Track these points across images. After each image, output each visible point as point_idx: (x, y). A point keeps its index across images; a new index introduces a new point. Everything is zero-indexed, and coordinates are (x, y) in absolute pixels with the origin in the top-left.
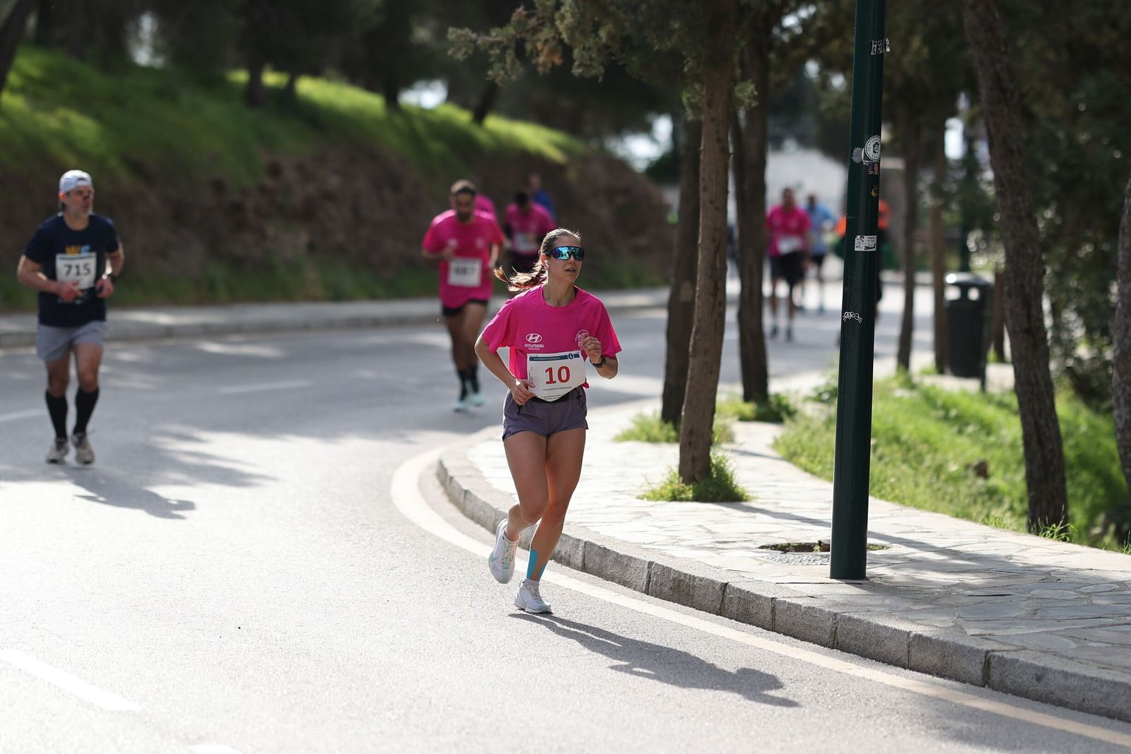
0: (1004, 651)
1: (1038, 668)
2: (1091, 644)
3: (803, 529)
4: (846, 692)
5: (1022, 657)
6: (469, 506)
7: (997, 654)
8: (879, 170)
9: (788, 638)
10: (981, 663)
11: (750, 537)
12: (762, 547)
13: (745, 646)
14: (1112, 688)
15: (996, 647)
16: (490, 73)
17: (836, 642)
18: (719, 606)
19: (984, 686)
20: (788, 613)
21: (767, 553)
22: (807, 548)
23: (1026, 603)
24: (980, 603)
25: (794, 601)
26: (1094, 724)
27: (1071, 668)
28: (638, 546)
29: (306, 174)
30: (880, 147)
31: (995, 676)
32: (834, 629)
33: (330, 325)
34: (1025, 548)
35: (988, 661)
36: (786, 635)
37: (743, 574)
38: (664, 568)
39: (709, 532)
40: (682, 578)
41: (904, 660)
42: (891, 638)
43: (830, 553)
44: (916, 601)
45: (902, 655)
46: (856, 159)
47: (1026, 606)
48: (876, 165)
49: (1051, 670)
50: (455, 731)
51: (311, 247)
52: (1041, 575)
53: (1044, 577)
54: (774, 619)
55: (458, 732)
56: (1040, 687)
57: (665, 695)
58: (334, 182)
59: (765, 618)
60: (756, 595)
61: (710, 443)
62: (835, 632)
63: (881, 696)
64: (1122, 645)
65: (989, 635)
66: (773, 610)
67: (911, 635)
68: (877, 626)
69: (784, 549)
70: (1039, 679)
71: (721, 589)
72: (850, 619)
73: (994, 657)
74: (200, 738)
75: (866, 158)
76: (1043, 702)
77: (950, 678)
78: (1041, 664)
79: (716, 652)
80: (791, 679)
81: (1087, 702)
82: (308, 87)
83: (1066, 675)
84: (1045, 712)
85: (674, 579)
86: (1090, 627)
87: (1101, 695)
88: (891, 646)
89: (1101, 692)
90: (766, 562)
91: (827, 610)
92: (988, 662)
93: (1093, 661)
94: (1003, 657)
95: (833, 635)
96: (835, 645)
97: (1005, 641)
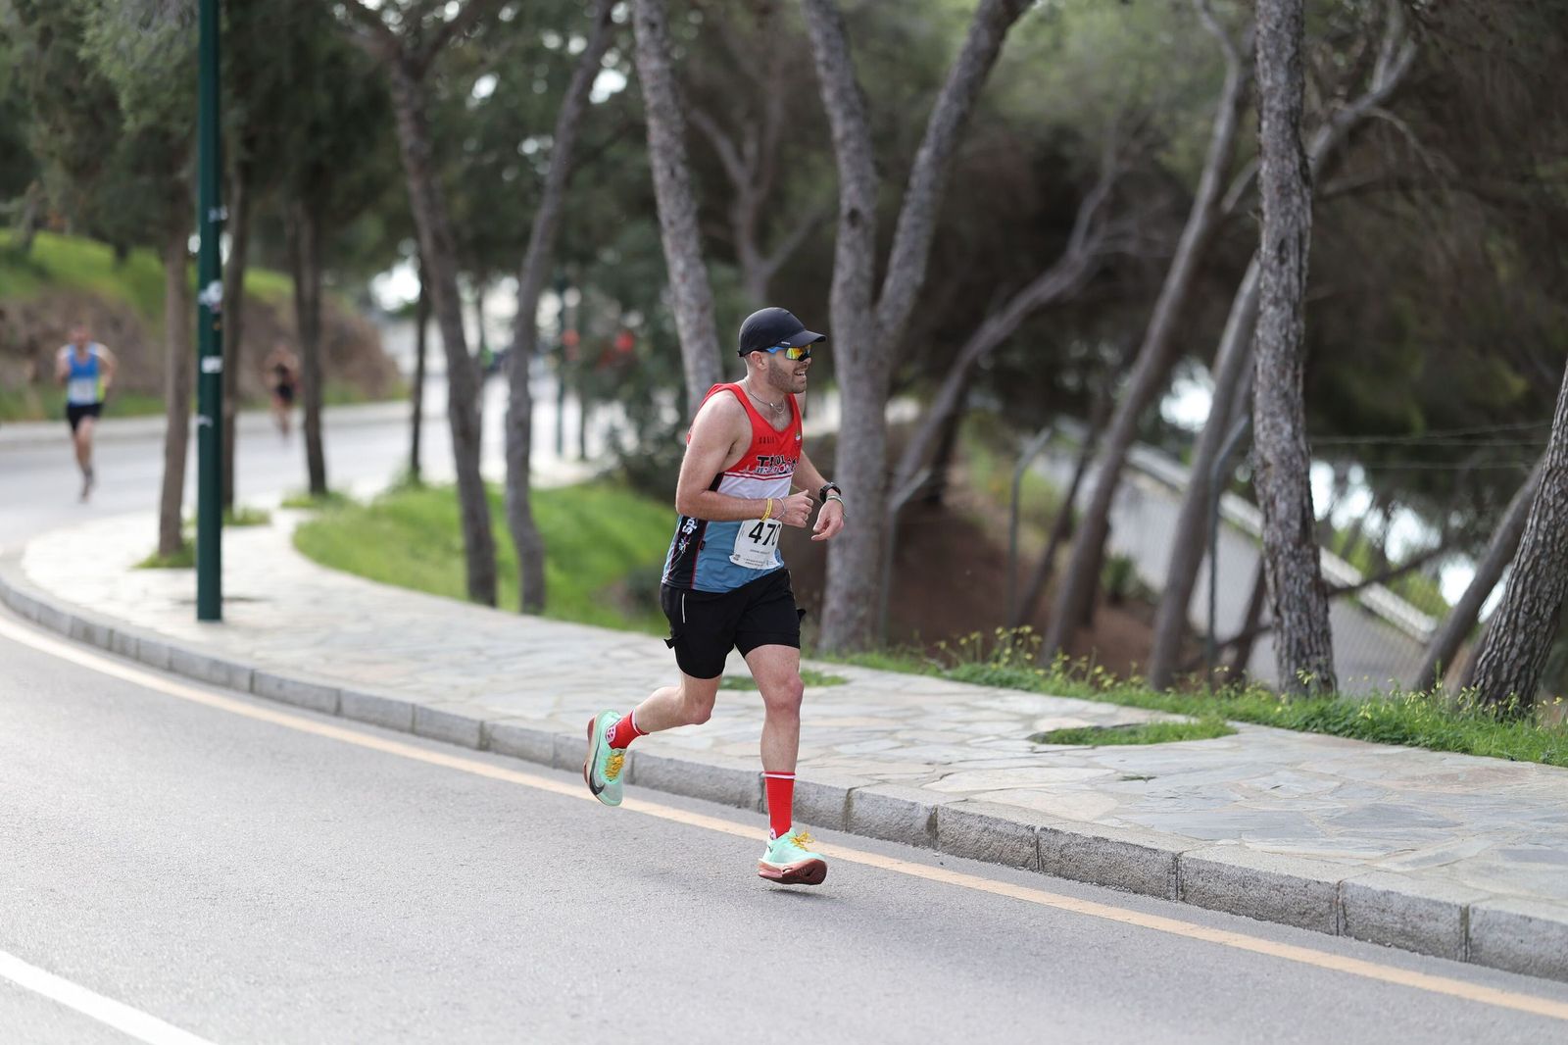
1: (279, 679)
5: (274, 672)
10: (249, 676)
14: (320, 690)
18: (108, 646)
19: (248, 694)
28: (77, 605)
29: (29, 315)
31: (257, 686)
33: (38, 443)
35: (253, 677)
37: (133, 621)
38: (81, 618)
40: (87, 624)
41: (208, 678)
49: (288, 679)
61: (179, 525)
66: (138, 647)
70: (281, 687)
71: (109, 631)
81: (307, 702)
83: (295, 683)
87: (315, 696)
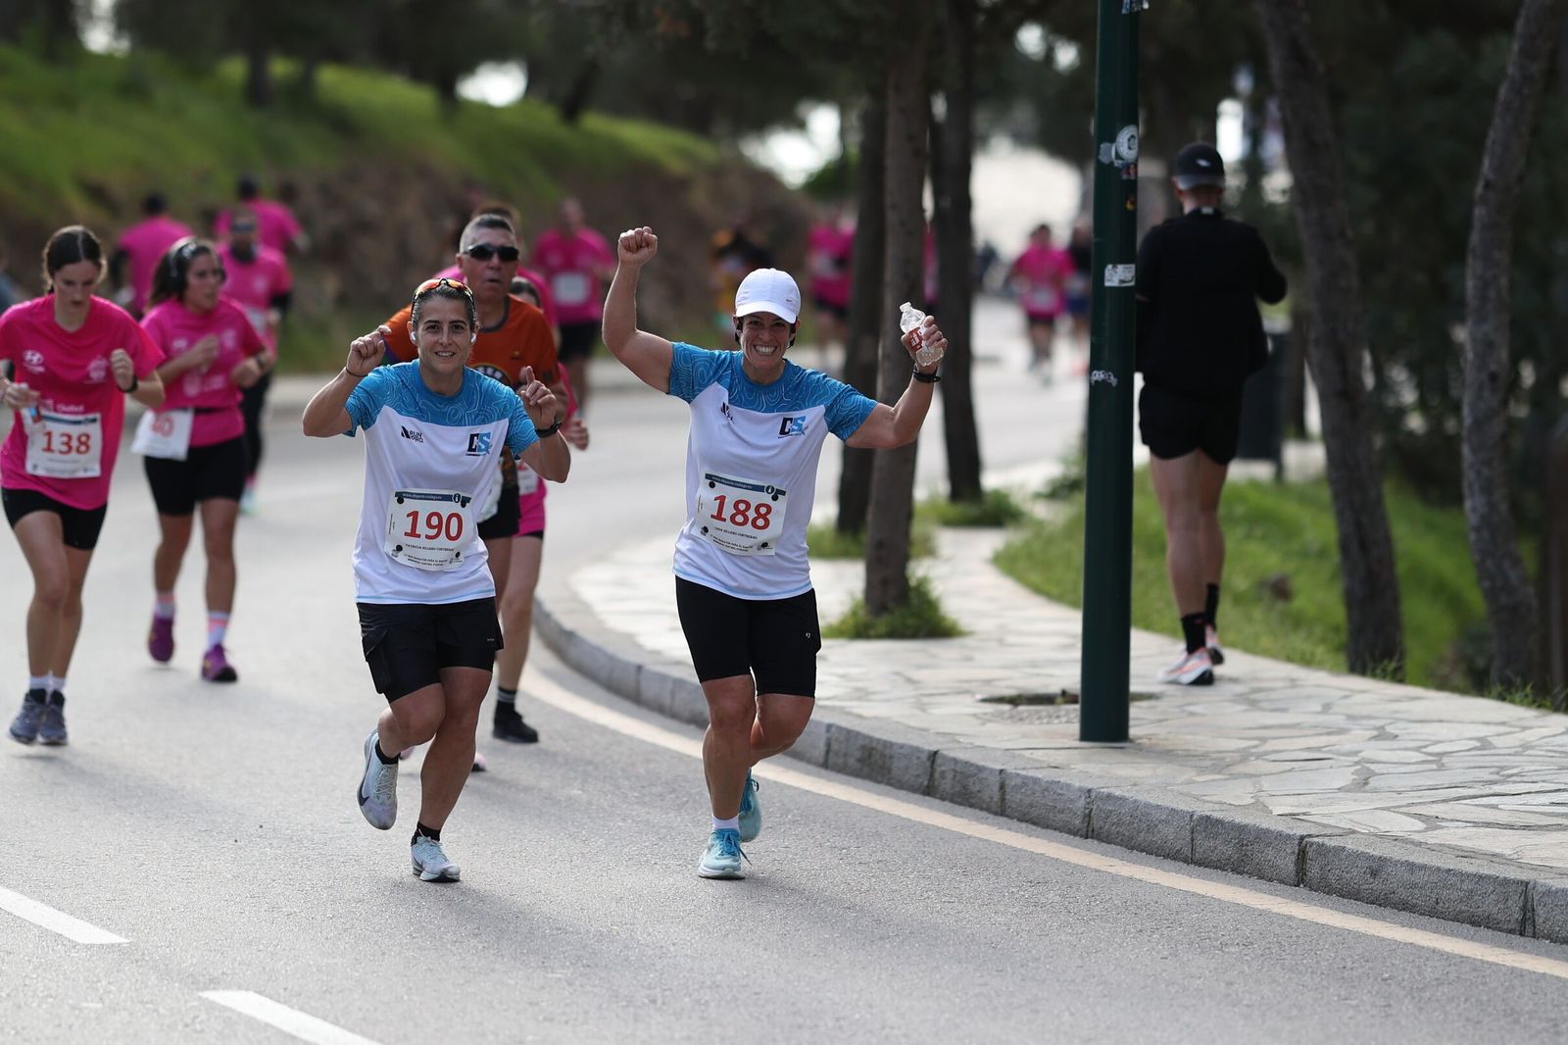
0: (1325, 835)
1: (1371, 857)
2: (1444, 824)
3: (1038, 675)
4: (1108, 897)
5: (1350, 844)
6: (573, 652)
7: (1315, 840)
8: (1136, 173)
9: (1024, 825)
10: (1294, 853)
11: (966, 686)
12: (985, 700)
13: (962, 837)
14: (1477, 883)
15: (1313, 832)
16: (590, 50)
17: (1090, 829)
18: (926, 783)
19: (1298, 886)
20: (1023, 790)
21: (990, 708)
22: (1046, 700)
23: (1353, 769)
24: (1289, 771)
25: (1032, 773)
26: (1452, 934)
27: (1418, 858)
30: (1136, 141)
31: (1314, 871)
32: (1087, 811)
34: (1348, 693)
35: (1303, 850)
36: (1022, 821)
37: (957, 738)
38: (849, 732)
39: (910, 681)
40: (874, 745)
41: (1187, 851)
42: (1166, 822)
43: (1077, 707)
44: (1202, 770)
45: (1182, 844)
46: (1104, 159)
47: (1353, 774)
48: (1132, 166)
49: (1390, 860)
50: (568, 964)
51: (342, 300)
52: (1372, 729)
53: (1375, 733)
54: (1003, 799)
55: (572, 964)
56: (1377, 885)
57: (857, 908)
58: (372, 208)
59: (991, 798)
60: (977, 766)
61: (904, 558)
62: (1088, 816)
63: (1157, 902)
64: (1488, 825)
65: (1304, 814)
66: (1002, 787)
67: (1195, 817)
68: (1147, 805)
69: (1015, 701)
70: (1374, 874)
71: (929, 758)
72: (1109, 796)
73: (1312, 844)
74: (211, 981)
75: (1118, 156)
76: (1380, 905)
77: (1251, 875)
78: (1375, 853)
79: (925, 847)
80: (1031, 882)
81: (1441, 904)
82: (332, 79)
83: (1412, 867)
84: (1384, 919)
85: (863, 747)
86: (1444, 801)
87: (1462, 894)
88: (1168, 833)
89: (1461, 890)
90: (990, 721)
91: (1077, 785)
92: (1303, 852)
93: (1449, 847)
94: (1323, 845)
95: (1087, 819)
96: (1090, 834)
97: (1325, 822)
